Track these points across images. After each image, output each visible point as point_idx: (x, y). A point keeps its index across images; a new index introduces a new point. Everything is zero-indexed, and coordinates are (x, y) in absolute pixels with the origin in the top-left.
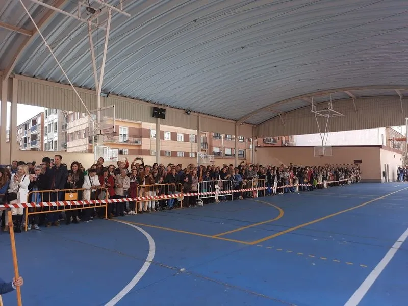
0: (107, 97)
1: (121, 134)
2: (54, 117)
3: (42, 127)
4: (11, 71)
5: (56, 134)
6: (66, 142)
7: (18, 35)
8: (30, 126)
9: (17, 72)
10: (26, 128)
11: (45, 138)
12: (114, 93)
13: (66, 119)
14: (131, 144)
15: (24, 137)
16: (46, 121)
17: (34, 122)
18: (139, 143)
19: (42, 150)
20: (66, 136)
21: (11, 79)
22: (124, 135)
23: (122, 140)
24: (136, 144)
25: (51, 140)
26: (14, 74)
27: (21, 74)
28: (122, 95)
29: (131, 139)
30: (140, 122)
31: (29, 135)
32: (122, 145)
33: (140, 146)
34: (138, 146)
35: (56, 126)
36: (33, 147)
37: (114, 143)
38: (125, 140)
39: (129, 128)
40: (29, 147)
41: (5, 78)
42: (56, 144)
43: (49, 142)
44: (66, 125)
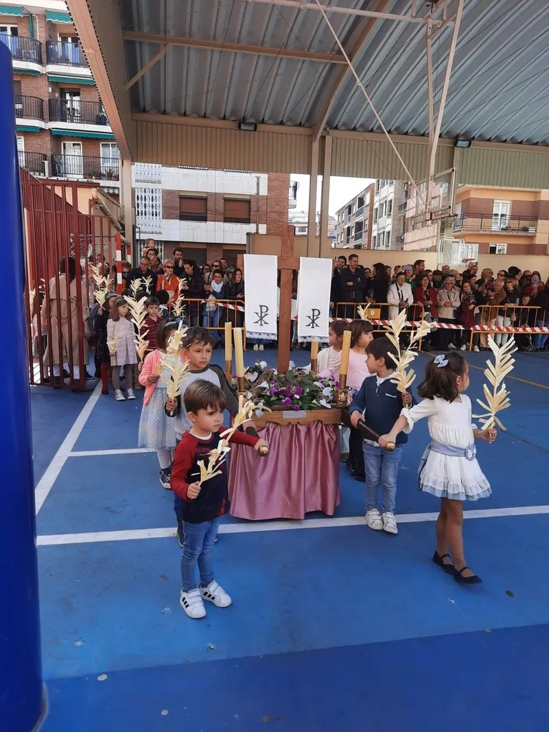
0: (469, 146)
1: (497, 215)
2: (389, 191)
3: (371, 210)
4: (323, 125)
5: (389, 221)
6: (404, 233)
7: (333, 65)
8: (355, 209)
9: (332, 126)
10: (350, 213)
11: (375, 227)
12: (482, 138)
13: (407, 192)
14: (515, 234)
15: (347, 226)
16: (376, 199)
17: (361, 201)
18: (532, 230)
19: (369, 249)
20: (404, 223)
21: (323, 138)
22: (502, 215)
23: (496, 226)
24: (525, 234)
25: (382, 231)
26: (328, 129)
27: (336, 128)
28: (498, 140)
29: (515, 224)
30: (537, 190)
31: (352, 224)
32: (497, 236)
33: (532, 237)
34: (529, 237)
35: (391, 206)
36: (358, 242)
37: (482, 232)
38: (503, 226)
39: (514, 203)
40: (352, 244)
41: (315, 138)
42: (389, 236)
43: (379, 235)
44: (406, 203)
